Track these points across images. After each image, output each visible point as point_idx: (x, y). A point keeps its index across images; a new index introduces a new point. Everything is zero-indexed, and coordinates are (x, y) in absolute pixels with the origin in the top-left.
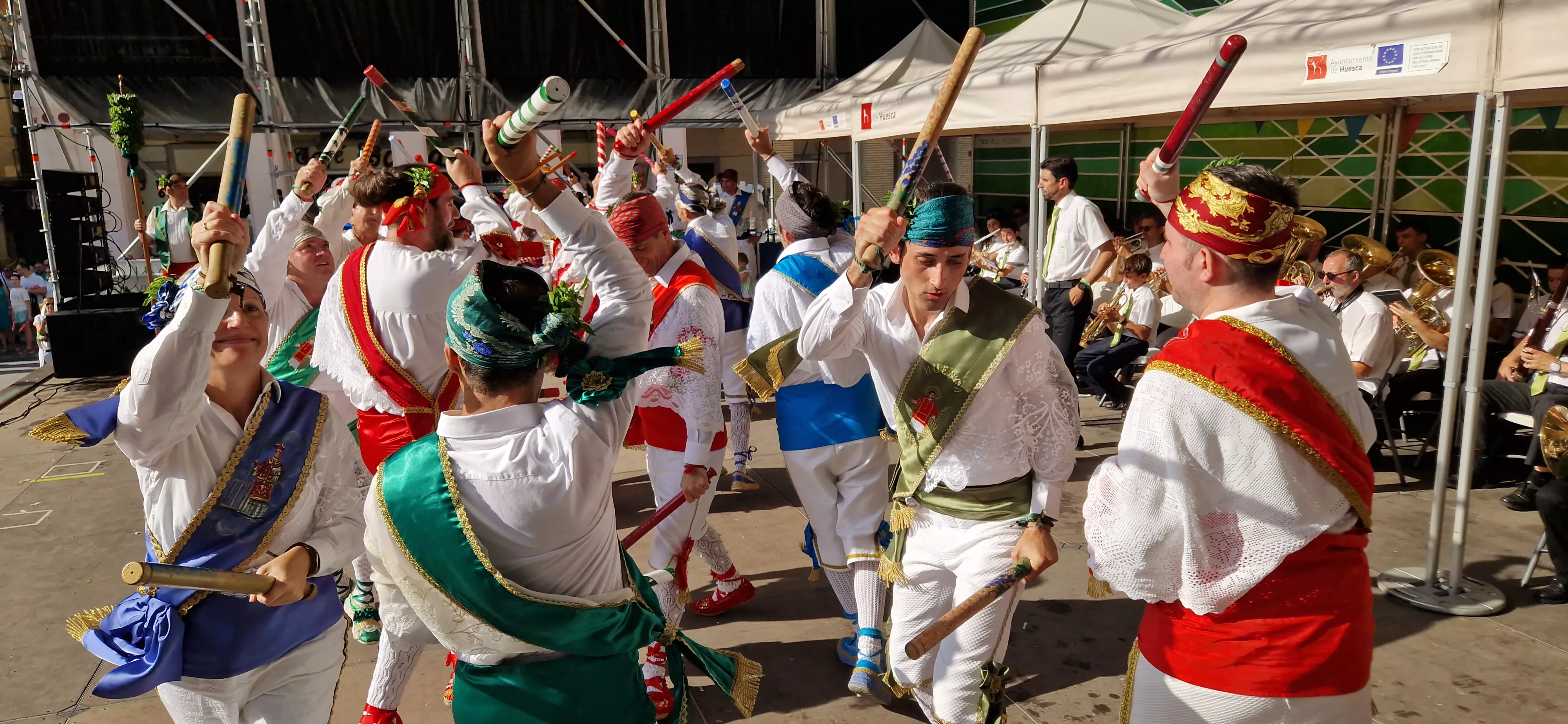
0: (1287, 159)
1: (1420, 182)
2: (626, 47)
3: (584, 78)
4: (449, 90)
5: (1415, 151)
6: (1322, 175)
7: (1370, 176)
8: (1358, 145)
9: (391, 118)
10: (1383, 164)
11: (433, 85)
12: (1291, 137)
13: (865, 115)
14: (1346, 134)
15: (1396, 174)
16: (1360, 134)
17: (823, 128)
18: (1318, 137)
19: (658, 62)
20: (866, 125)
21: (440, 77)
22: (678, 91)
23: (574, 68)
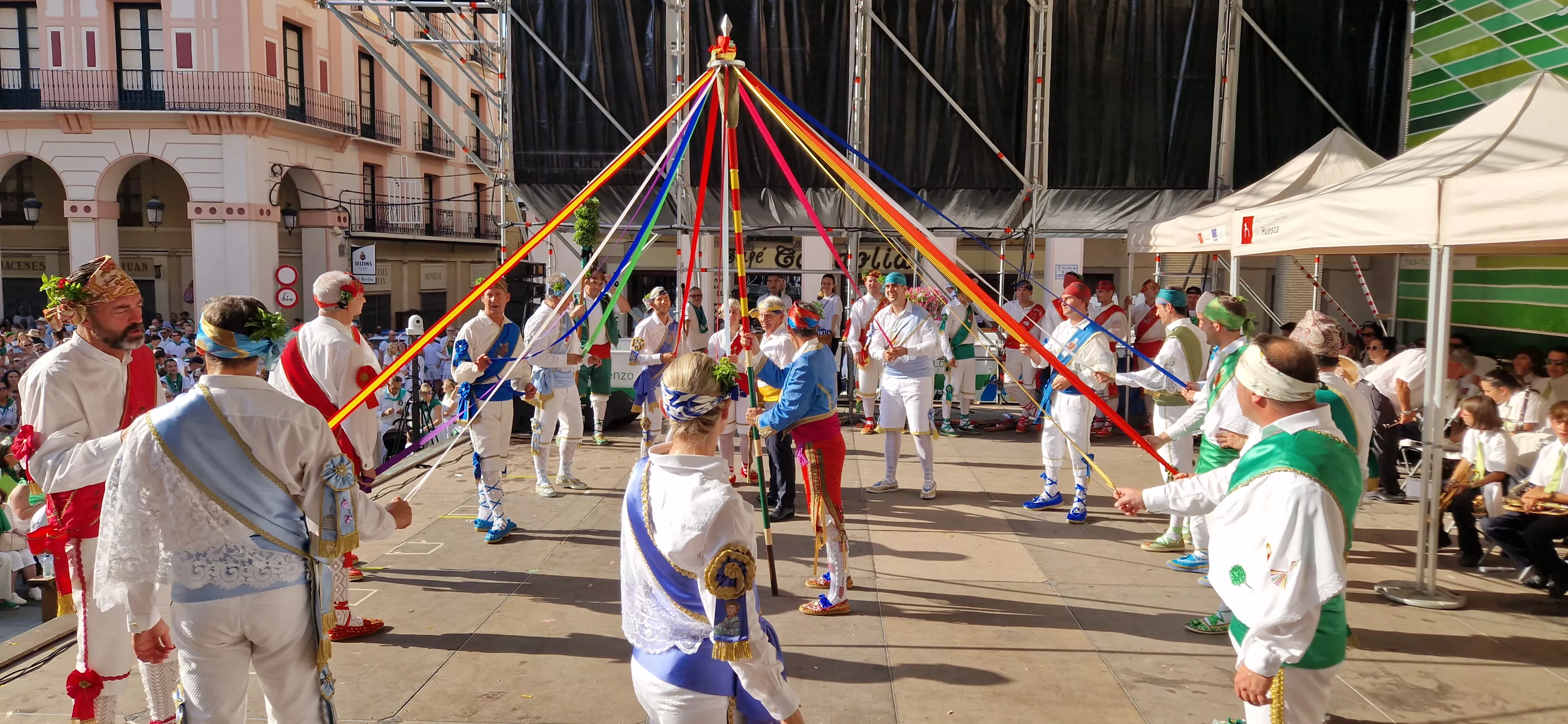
2: (1005, 159)
3: (959, 188)
4: (836, 199)
9: (785, 224)
11: (821, 194)
13: (1246, 229)
17: (1202, 241)
19: (1036, 173)
20: (1246, 239)
21: (828, 187)
22: (1056, 201)
23: (952, 179)
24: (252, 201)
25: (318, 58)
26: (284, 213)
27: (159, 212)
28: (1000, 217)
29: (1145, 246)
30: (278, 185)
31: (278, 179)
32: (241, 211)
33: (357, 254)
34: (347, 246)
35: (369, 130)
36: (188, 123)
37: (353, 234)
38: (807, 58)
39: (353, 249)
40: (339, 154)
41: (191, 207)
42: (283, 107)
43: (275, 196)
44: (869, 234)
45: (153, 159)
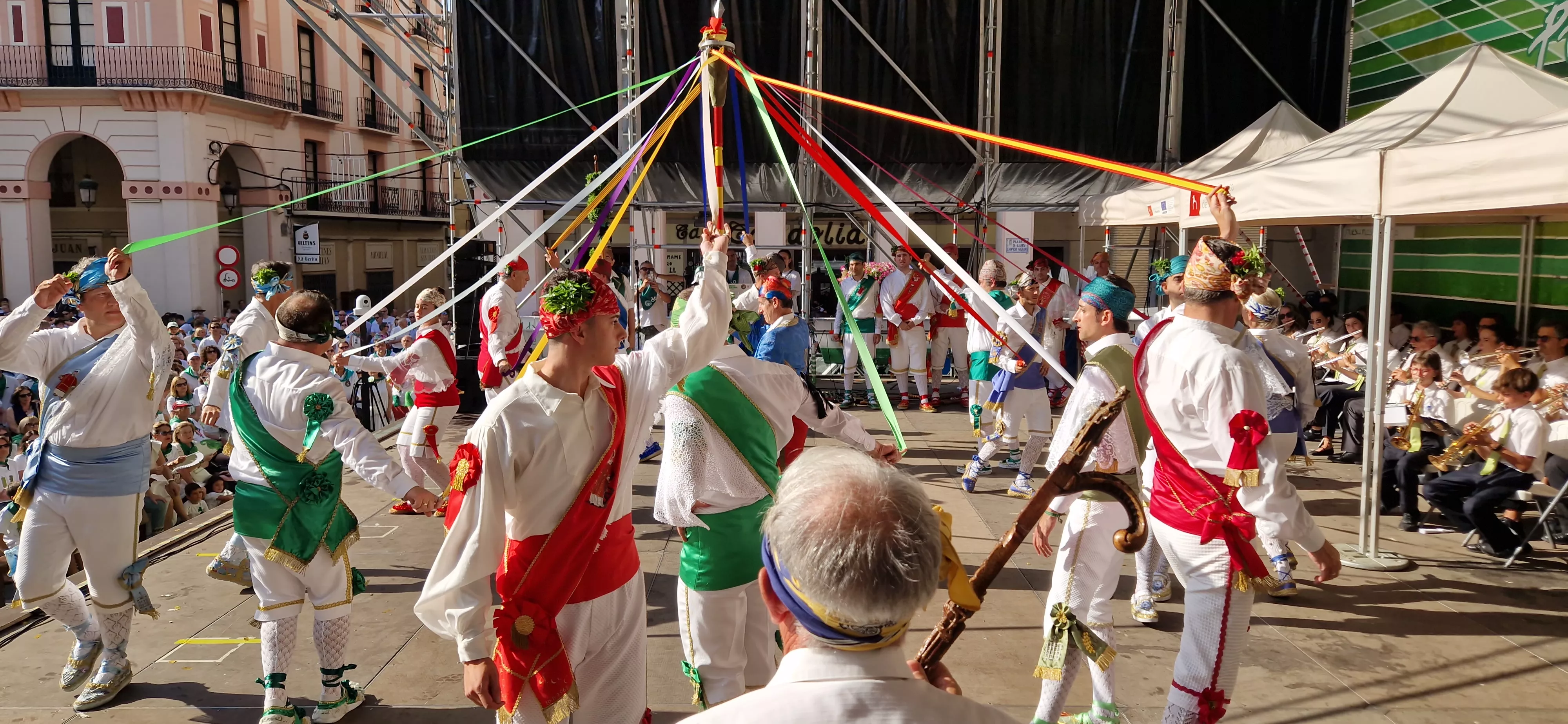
3: (912, 162)
11: (775, 169)
13: (1194, 201)
17: (1151, 214)
19: (987, 148)
20: (1194, 211)
22: (1008, 175)
23: (905, 154)
24: (189, 180)
25: (255, 32)
26: (224, 192)
27: (93, 192)
28: (954, 189)
29: (1096, 219)
30: (217, 163)
31: (217, 157)
32: (178, 190)
33: (300, 234)
34: (289, 225)
35: (310, 106)
36: (121, 99)
37: (296, 213)
38: (759, 32)
39: (296, 228)
40: (279, 131)
41: (125, 186)
42: (221, 83)
43: (213, 175)
44: (822, 210)
45: (85, 137)
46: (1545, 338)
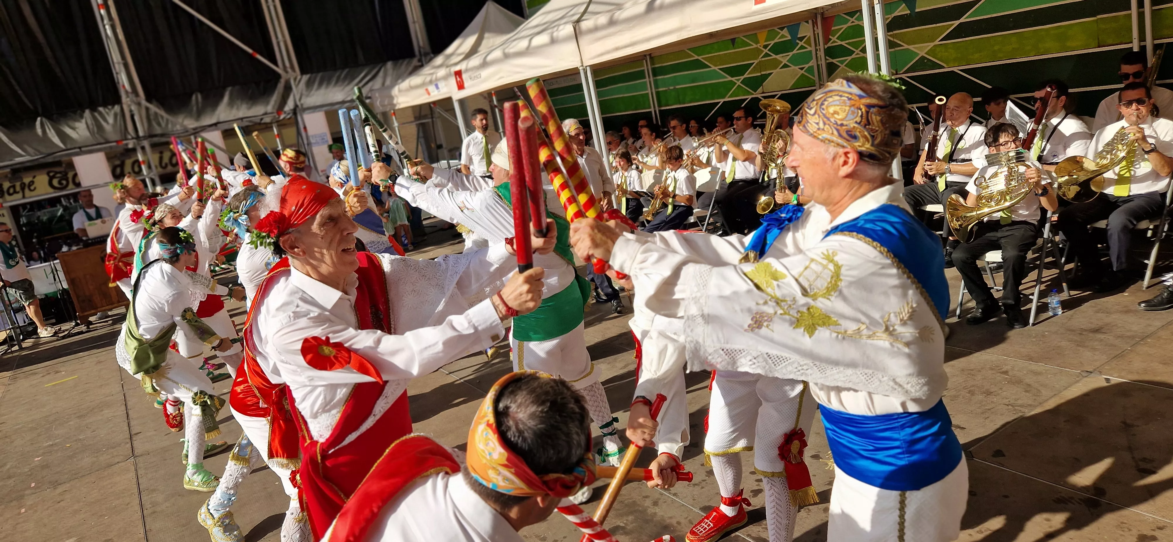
0: (756, 62)
1: (842, 62)
2: (259, 57)
3: (228, 86)
4: (116, 115)
5: (834, 42)
6: (781, 68)
7: (810, 64)
8: (798, 44)
9: (69, 147)
10: (816, 54)
11: (100, 113)
12: (755, 46)
14: (790, 38)
15: (826, 59)
16: (799, 36)
17: (429, 94)
18: (772, 43)
19: (287, 64)
20: (461, 86)
21: (105, 106)
22: (309, 84)
28: (268, 103)
29: (390, 105)
44: (156, 140)
46: (674, 128)
